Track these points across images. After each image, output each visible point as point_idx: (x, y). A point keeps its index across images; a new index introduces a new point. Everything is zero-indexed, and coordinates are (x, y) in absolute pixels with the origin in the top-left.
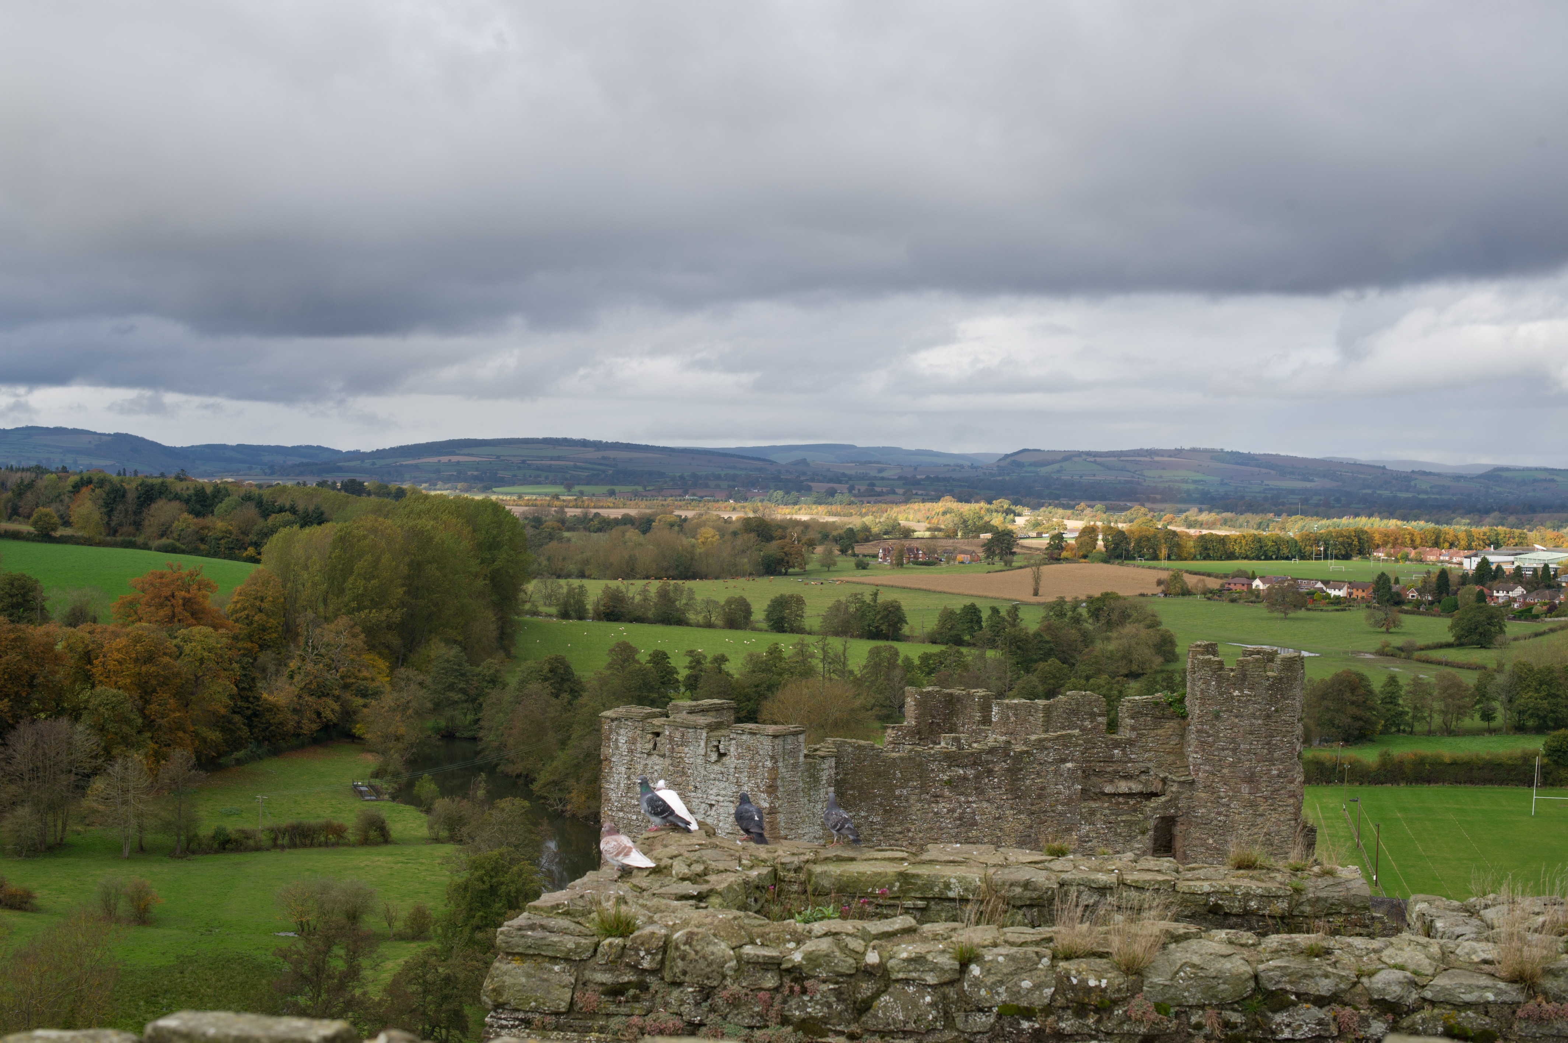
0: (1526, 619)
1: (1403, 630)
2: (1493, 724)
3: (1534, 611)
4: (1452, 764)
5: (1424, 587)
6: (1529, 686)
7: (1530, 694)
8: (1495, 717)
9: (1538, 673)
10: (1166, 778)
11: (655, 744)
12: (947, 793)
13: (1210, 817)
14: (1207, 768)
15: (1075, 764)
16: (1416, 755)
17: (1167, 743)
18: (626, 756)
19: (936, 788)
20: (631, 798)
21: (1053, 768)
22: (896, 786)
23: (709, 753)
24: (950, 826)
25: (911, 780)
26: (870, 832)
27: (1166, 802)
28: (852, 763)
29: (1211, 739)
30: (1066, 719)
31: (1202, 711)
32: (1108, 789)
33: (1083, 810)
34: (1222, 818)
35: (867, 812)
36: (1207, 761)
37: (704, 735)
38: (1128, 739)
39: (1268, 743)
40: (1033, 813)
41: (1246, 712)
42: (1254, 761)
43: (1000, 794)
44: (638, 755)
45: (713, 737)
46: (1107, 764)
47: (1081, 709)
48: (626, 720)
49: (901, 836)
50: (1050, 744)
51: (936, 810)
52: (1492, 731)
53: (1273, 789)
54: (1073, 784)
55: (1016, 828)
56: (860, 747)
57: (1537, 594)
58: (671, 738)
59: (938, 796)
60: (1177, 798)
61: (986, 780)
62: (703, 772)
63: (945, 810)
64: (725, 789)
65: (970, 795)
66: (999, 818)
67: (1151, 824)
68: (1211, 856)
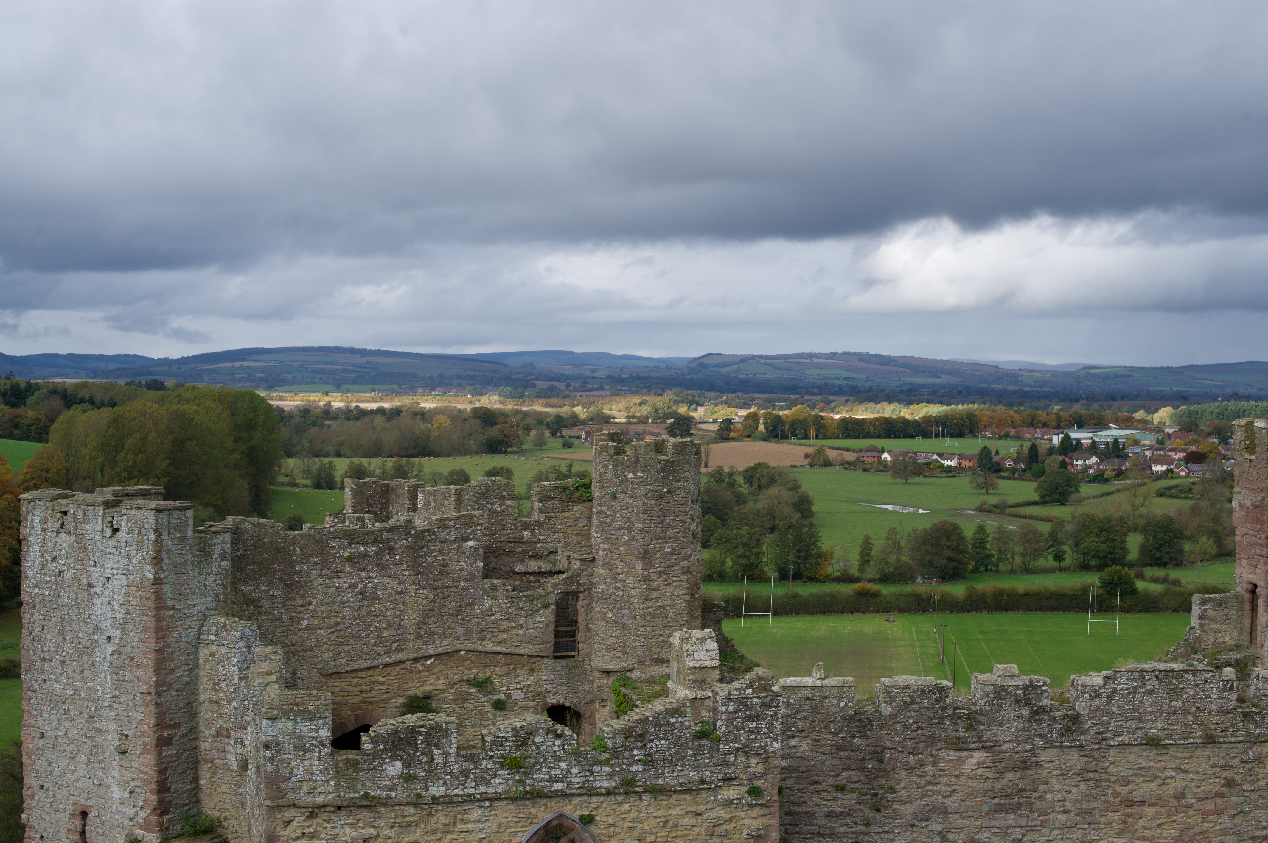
0: (1099, 482)
1: (998, 492)
2: (1063, 564)
3: (1105, 476)
4: (1025, 595)
5: (1018, 457)
6: (1091, 532)
7: (1092, 539)
8: (1065, 558)
9: (1099, 522)
10: (569, 556)
11: (63, 523)
12: (348, 568)
13: (609, 592)
14: (606, 546)
15: (476, 543)
16: (995, 588)
17: (575, 525)
18: (40, 535)
19: (337, 564)
20: (45, 575)
21: (455, 546)
22: (296, 561)
23: (105, 528)
24: (351, 600)
25: (311, 556)
26: (271, 605)
27: (568, 578)
28: (252, 539)
29: (608, 520)
30: (475, 502)
31: (601, 493)
32: (519, 568)
33: (486, 586)
34: (620, 593)
35: (267, 586)
36: (606, 540)
37: (101, 511)
38: (536, 521)
39: (661, 523)
40: (435, 589)
41: (638, 493)
42: (646, 539)
43: (402, 570)
44: (50, 534)
45: (108, 513)
46: (517, 544)
47: (491, 493)
48: (39, 501)
49: (303, 609)
50: (451, 524)
51: (337, 585)
52: (1061, 570)
53: (666, 565)
54: (475, 562)
55: (419, 602)
56: (259, 524)
57: (1108, 462)
58: (75, 516)
59: (339, 572)
60: (578, 575)
61: (388, 557)
62: (101, 548)
63: (346, 585)
64: (118, 562)
65: (372, 570)
66: (401, 593)
67: (552, 599)
68: (611, 628)
